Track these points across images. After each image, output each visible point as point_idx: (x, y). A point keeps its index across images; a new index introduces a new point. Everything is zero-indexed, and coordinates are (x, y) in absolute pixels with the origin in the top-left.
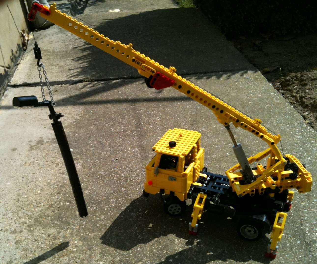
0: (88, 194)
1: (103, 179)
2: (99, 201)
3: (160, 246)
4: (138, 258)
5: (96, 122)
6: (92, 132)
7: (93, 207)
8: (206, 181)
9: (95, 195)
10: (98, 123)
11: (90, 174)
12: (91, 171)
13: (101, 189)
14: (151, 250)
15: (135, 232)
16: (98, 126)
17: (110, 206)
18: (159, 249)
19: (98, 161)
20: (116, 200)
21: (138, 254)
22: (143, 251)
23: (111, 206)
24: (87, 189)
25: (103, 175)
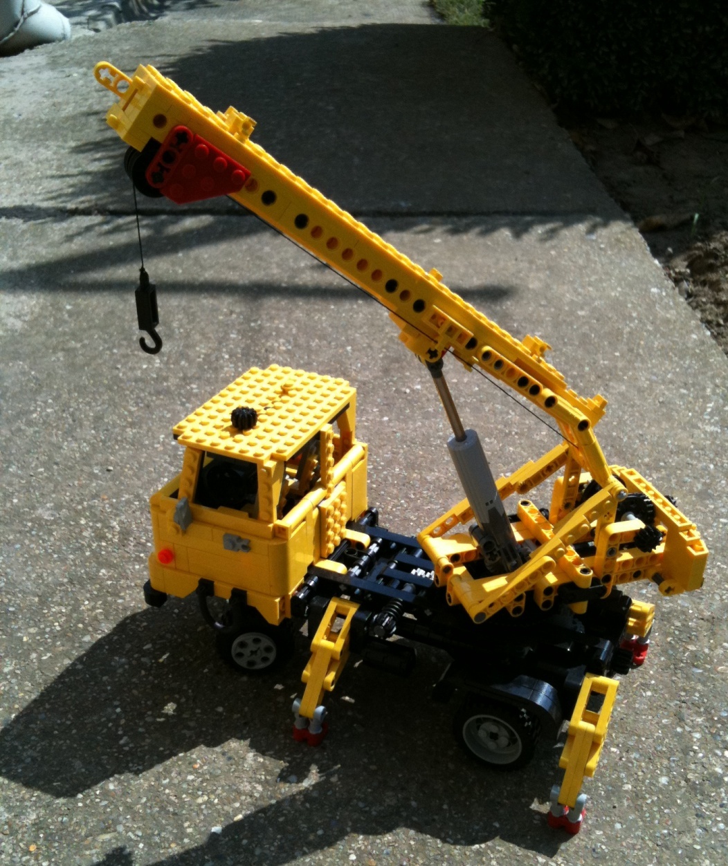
2: (11, 609)
3: (190, 777)
4: (103, 817)
5: (73, 344)
6: (49, 375)
8: (365, 558)
10: (79, 345)
13: (29, 569)
14: (154, 793)
15: (110, 725)
16: (76, 356)
17: (44, 629)
18: (185, 786)
19: (41, 473)
21: (106, 803)
22: (125, 794)
23: (48, 630)
25: (47, 521)
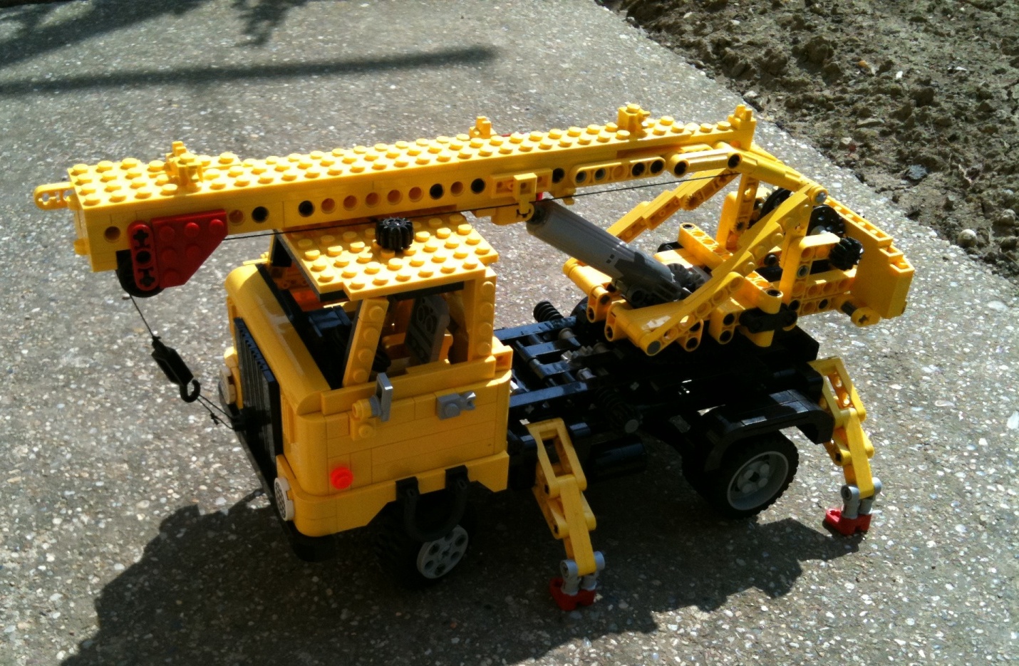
0: (35, 461)
1: (88, 386)
7: (75, 515)
9: (69, 462)
11: (15, 369)
12: (19, 358)
17: (158, 500)
20: (176, 469)
24: (22, 442)
